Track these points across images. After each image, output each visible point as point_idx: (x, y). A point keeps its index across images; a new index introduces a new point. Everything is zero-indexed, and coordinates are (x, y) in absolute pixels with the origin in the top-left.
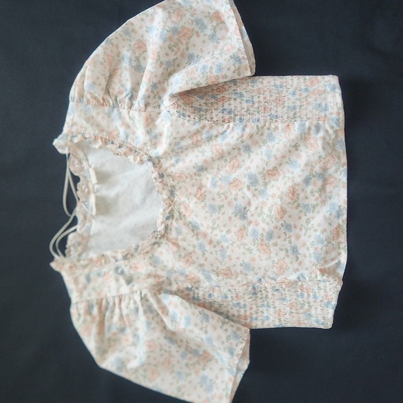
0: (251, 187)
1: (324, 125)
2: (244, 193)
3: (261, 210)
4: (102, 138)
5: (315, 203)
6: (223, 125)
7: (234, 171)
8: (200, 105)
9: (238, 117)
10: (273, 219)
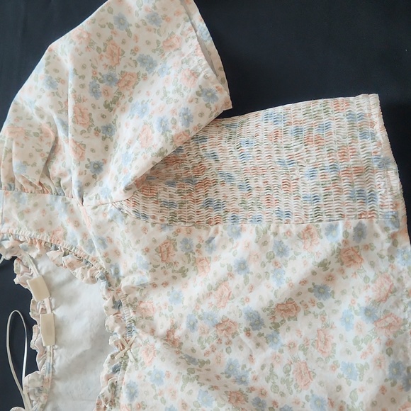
0: (252, 332)
1: (372, 227)
2: (241, 341)
3: (271, 371)
4: (40, 242)
5: (363, 362)
6: (207, 229)
7: (222, 304)
8: (171, 196)
9: (230, 215)
10: (293, 387)
